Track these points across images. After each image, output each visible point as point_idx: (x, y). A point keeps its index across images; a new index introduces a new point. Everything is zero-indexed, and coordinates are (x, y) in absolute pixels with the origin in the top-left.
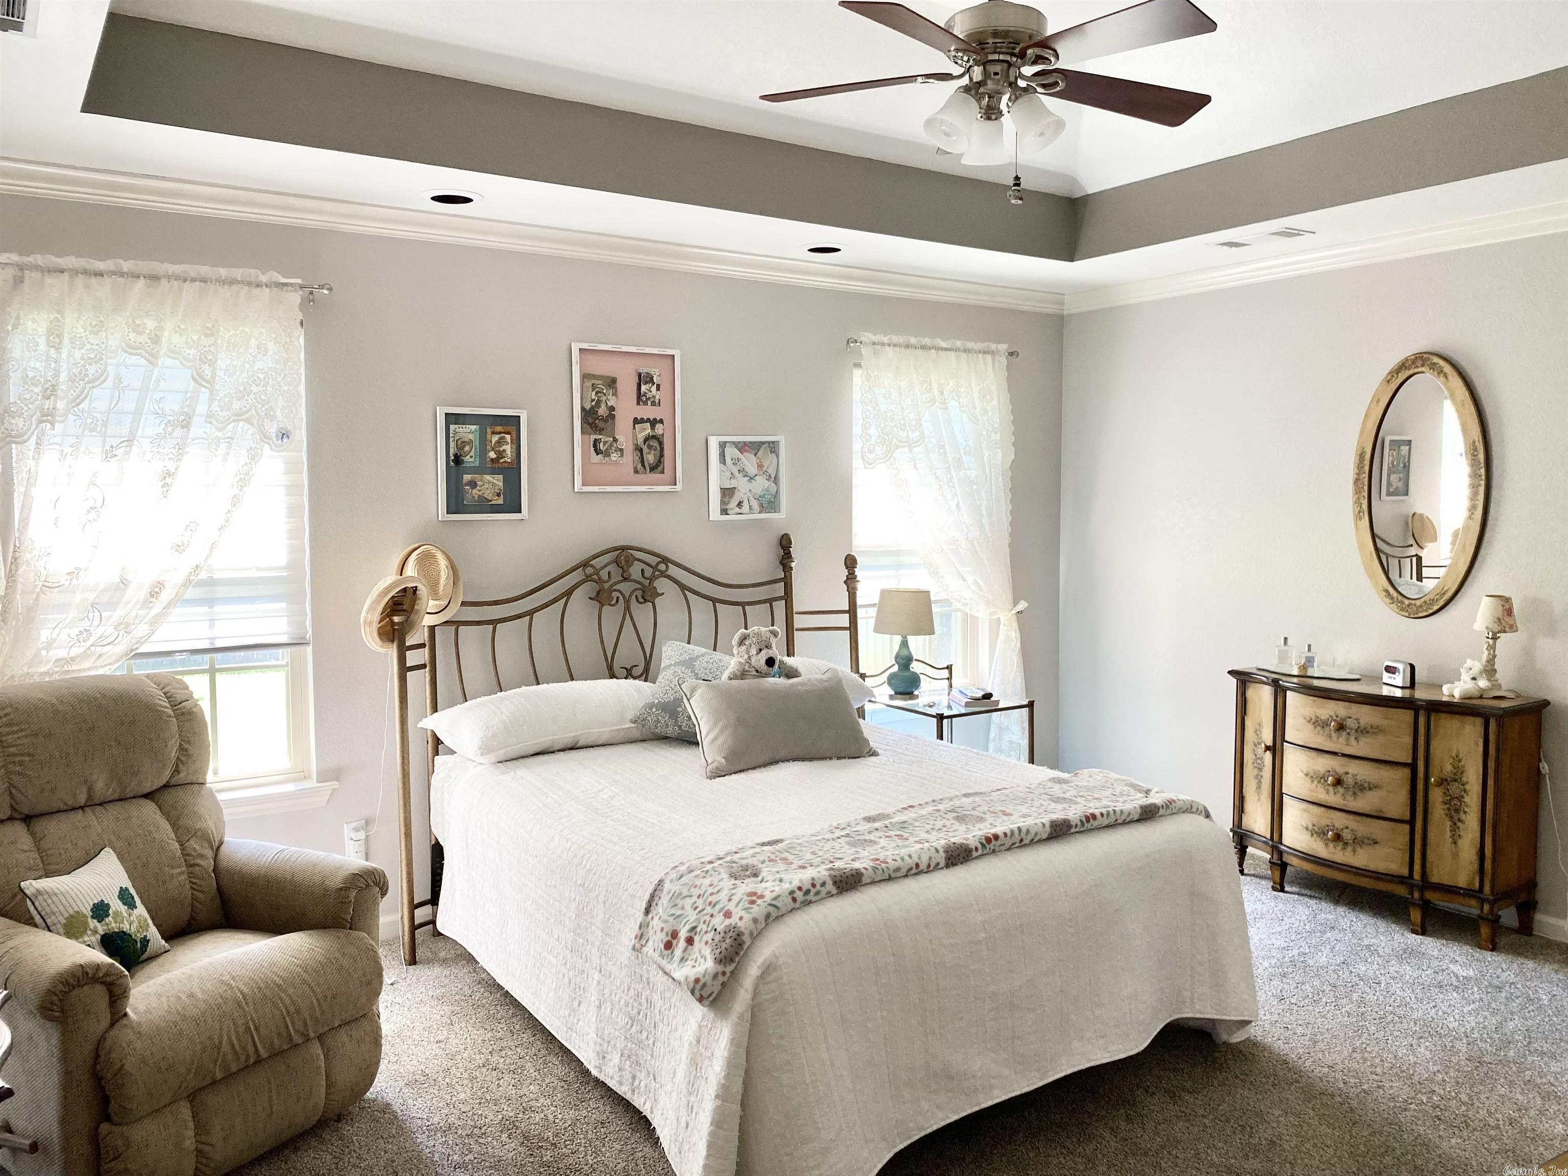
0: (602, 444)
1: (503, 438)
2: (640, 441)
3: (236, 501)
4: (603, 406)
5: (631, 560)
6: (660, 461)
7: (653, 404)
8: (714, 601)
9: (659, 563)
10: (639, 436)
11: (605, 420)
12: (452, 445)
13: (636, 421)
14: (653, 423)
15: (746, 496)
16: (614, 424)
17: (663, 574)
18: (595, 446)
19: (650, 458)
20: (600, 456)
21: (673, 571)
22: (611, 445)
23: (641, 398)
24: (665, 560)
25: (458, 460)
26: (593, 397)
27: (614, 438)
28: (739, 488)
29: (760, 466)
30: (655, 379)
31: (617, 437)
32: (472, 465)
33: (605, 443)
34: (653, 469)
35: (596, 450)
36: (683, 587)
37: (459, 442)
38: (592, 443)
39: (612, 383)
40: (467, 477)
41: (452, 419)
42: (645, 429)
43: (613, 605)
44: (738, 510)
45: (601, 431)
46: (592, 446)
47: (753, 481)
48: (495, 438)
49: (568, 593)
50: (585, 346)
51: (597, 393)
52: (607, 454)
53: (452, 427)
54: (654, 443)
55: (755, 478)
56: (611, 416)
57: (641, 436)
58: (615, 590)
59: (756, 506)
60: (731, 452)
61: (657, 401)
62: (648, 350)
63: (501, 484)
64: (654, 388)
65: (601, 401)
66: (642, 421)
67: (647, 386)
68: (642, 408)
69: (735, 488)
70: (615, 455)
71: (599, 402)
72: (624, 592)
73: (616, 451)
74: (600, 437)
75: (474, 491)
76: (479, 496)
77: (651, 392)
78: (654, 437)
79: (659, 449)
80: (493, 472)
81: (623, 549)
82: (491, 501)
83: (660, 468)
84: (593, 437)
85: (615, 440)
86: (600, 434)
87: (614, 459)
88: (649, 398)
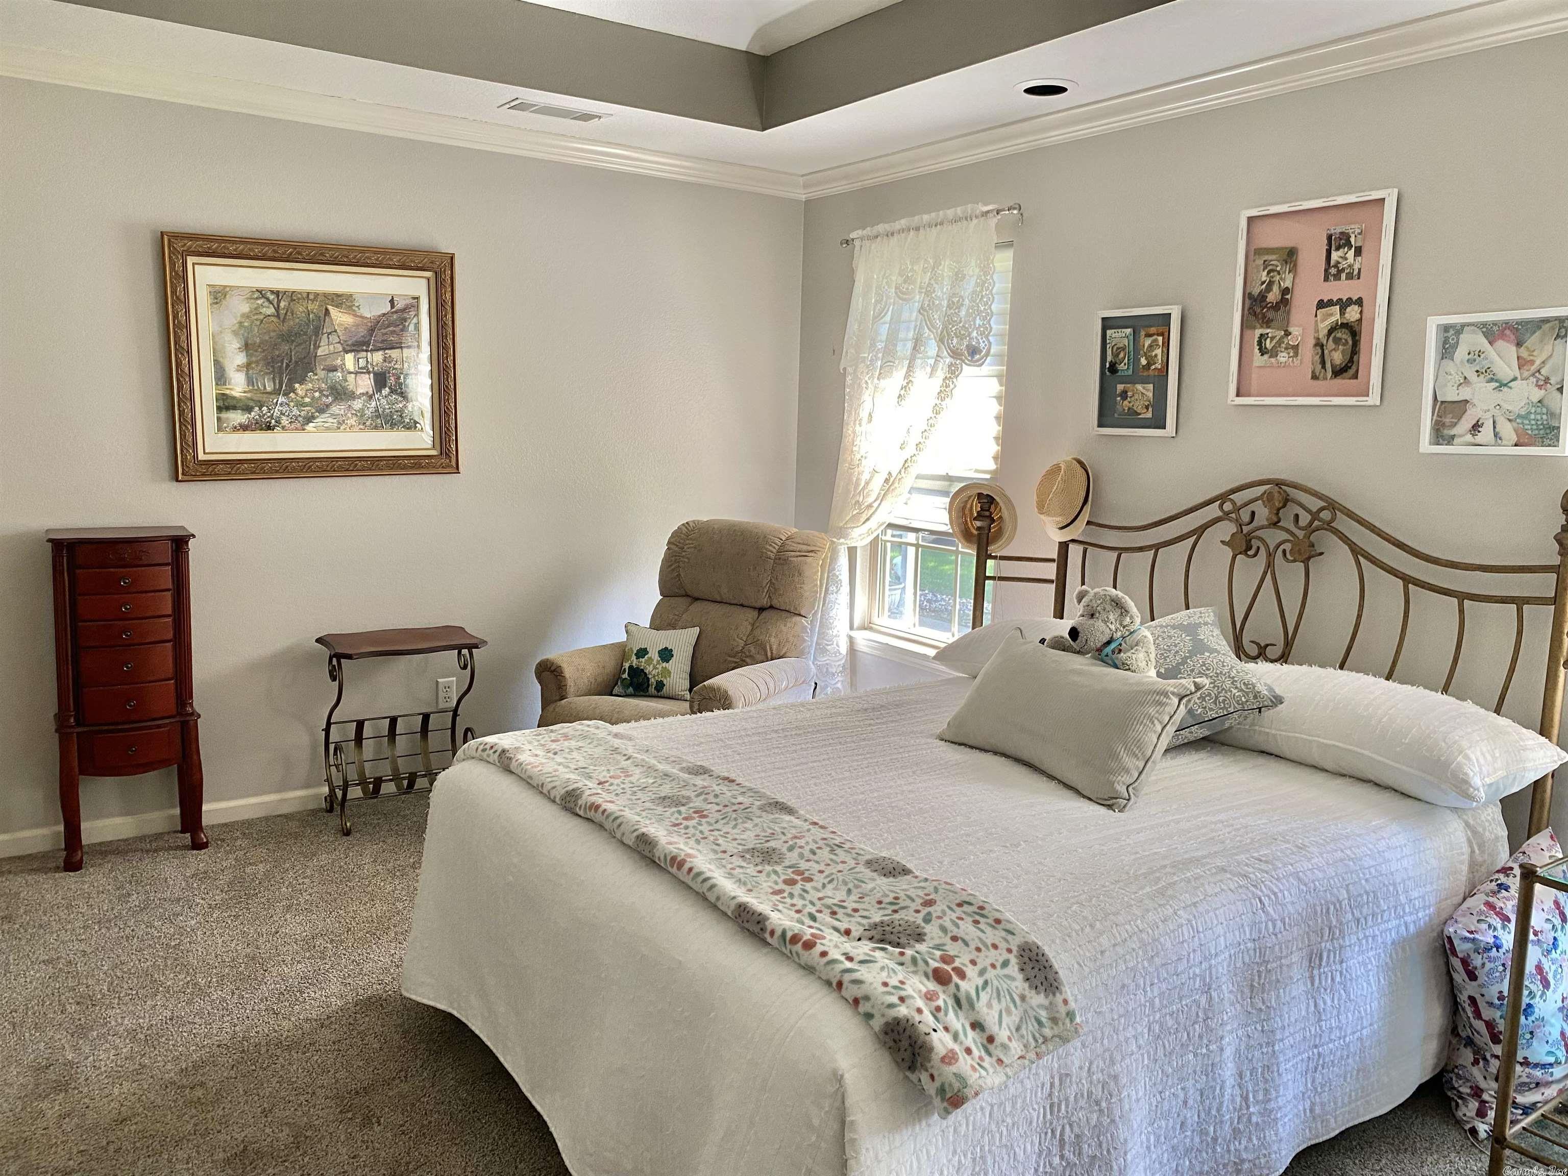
0: (1268, 341)
1: (1156, 340)
2: (1323, 333)
3: (937, 410)
4: (1275, 288)
5: (1286, 501)
6: (1351, 360)
7: (1350, 277)
8: (1407, 580)
9: (1322, 509)
10: (1321, 326)
11: (1276, 307)
12: (1109, 352)
13: (1321, 305)
14: (1344, 305)
15: (1489, 415)
16: (1289, 313)
17: (1328, 526)
18: (1260, 343)
19: (1337, 357)
20: (1266, 357)
21: (1344, 524)
22: (1280, 342)
23: (1332, 272)
24: (1332, 505)
25: (1113, 369)
26: (1264, 279)
27: (1286, 331)
28: (1475, 401)
29: (1522, 363)
30: (1352, 240)
31: (1291, 329)
32: (1126, 373)
33: (1272, 338)
34: (1339, 372)
35: (1260, 349)
36: (1356, 551)
37: (1115, 348)
38: (1256, 339)
39: (1290, 256)
40: (1120, 387)
41: (1107, 324)
42: (1331, 315)
43: (1249, 556)
44: (1469, 438)
45: (1268, 323)
46: (1256, 343)
47: (1505, 389)
48: (1148, 342)
49: (1200, 531)
50: (1254, 212)
51: (1269, 273)
52: (1273, 353)
53: (1109, 332)
54: (1342, 334)
55: (1510, 385)
56: (1284, 302)
57: (1324, 326)
58: (1254, 537)
59: (1508, 431)
60: (1472, 340)
61: (1356, 272)
62: (1341, 200)
63: (1151, 395)
64: (1352, 253)
65: (1274, 282)
66: (1330, 303)
67: (1340, 253)
68: (1333, 284)
69: (1466, 401)
70: (1284, 354)
71: (1271, 283)
72: (1268, 541)
73: (1286, 349)
74: (1268, 331)
75: (1126, 402)
76: (1129, 409)
77: (1346, 259)
78: (1345, 326)
79: (1350, 342)
80: (1144, 381)
81: (1278, 483)
82: (1140, 414)
83: (1351, 372)
84: (1258, 332)
85: (1287, 334)
86: (1268, 327)
87: (1282, 360)
88: (1343, 270)
